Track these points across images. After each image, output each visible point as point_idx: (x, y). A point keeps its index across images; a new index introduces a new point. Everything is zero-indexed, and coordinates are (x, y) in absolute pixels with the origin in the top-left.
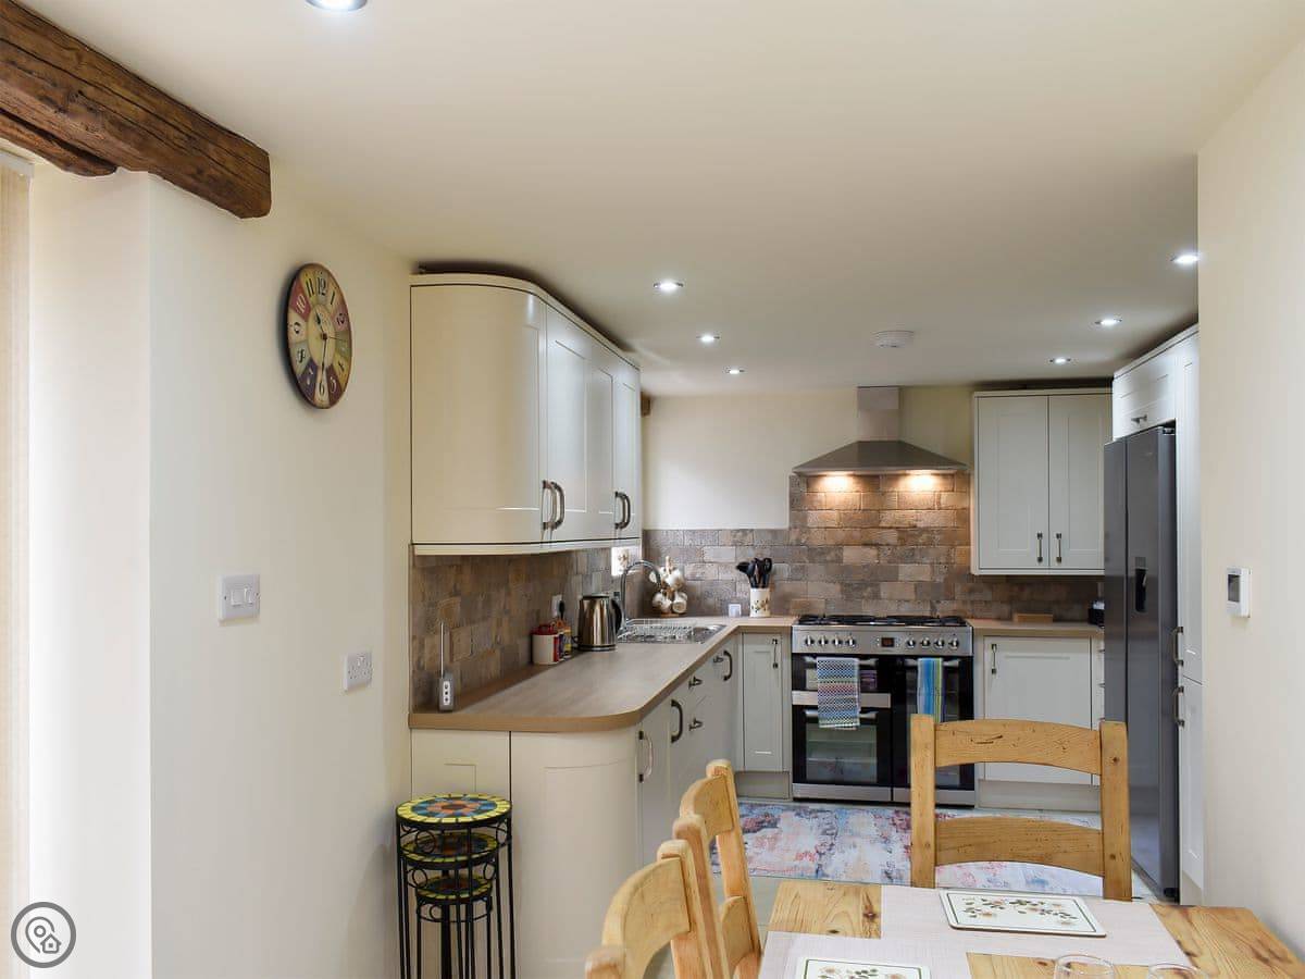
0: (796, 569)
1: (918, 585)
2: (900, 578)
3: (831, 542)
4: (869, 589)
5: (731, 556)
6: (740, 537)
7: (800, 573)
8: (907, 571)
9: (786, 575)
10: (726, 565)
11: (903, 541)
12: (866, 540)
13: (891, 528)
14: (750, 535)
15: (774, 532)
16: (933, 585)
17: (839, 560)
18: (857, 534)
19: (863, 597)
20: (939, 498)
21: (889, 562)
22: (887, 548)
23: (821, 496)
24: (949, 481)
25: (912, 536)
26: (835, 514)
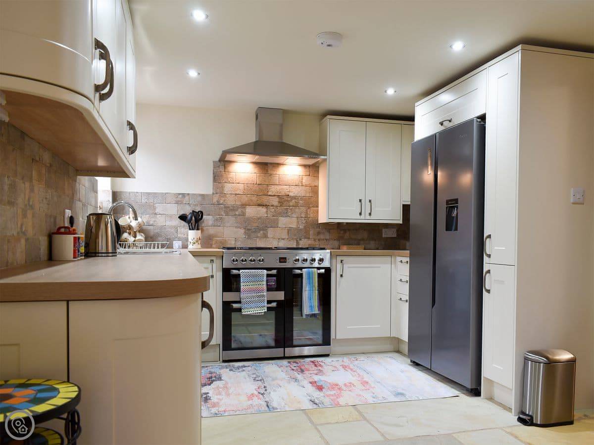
0: (217, 220)
1: (289, 230)
2: (279, 226)
3: (238, 203)
4: (261, 232)
5: (175, 210)
6: (180, 198)
7: (219, 221)
8: (283, 221)
9: (210, 223)
10: (171, 216)
11: (281, 203)
12: (259, 202)
13: (274, 196)
14: (187, 198)
15: (203, 196)
16: (298, 230)
17: (243, 214)
18: (254, 198)
19: (257, 237)
20: (302, 179)
21: (274, 216)
22: (272, 207)
23: (232, 175)
24: (307, 170)
25: (288, 201)
26: (241, 186)
